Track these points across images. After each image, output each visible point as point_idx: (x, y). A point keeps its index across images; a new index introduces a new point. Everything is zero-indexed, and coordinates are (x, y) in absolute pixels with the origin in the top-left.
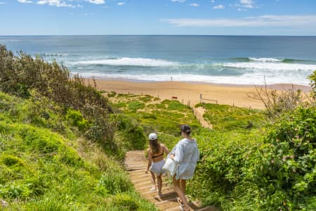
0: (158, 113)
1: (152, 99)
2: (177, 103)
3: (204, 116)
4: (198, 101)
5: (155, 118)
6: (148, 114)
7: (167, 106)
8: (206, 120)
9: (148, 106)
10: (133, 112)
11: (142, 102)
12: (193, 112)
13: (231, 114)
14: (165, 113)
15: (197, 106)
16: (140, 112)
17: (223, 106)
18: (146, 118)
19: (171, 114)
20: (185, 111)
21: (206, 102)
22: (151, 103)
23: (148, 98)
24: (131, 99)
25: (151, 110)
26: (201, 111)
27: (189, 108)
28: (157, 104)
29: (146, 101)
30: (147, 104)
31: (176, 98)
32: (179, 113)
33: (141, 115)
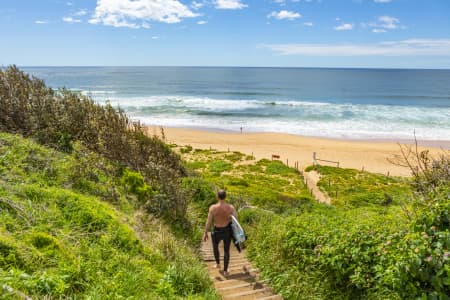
0: (252, 178)
1: (244, 158)
2: (279, 164)
3: (319, 184)
4: (311, 162)
5: (247, 186)
6: (237, 179)
7: (264, 168)
8: (321, 190)
9: (237, 168)
10: (215, 175)
11: (228, 161)
12: (302, 178)
13: (360, 182)
14: (261, 178)
15: (308, 170)
16: (227, 176)
17: (347, 170)
18: (233, 184)
19: (270, 180)
20: (291, 177)
21: (323, 164)
22: (242, 164)
23: (237, 156)
24: (214, 157)
25: (241, 173)
26: (314, 177)
27: (297, 172)
28: (250, 166)
29: (234, 160)
30: (236, 164)
31: (278, 157)
32: (281, 178)
33: (227, 181)
